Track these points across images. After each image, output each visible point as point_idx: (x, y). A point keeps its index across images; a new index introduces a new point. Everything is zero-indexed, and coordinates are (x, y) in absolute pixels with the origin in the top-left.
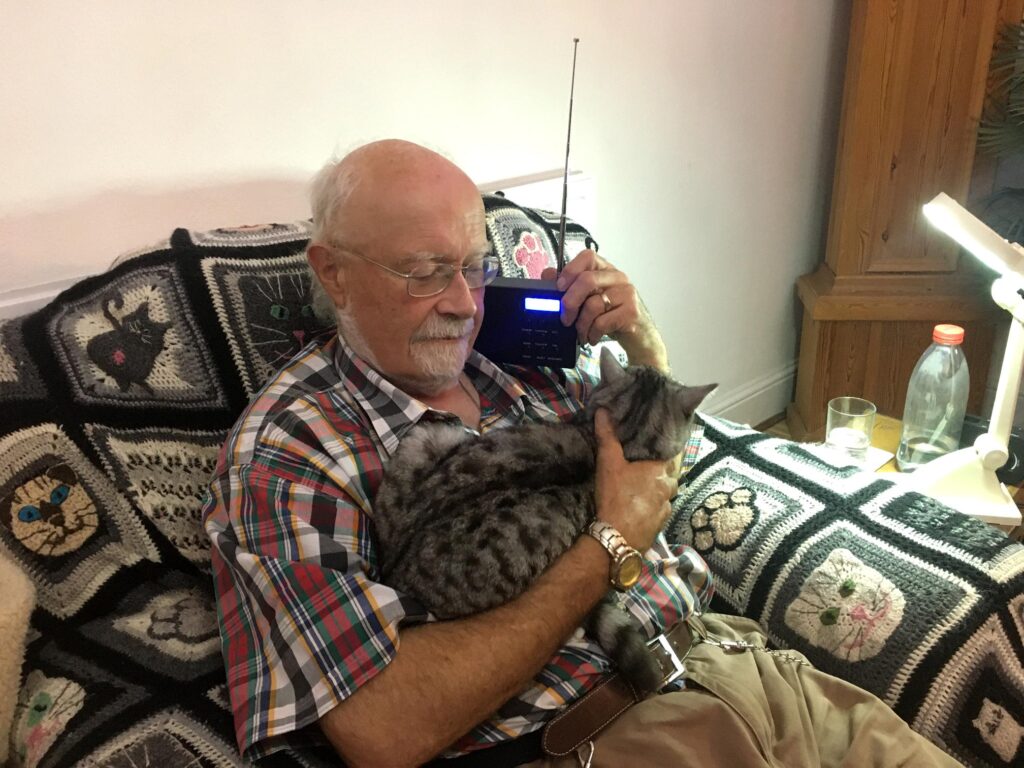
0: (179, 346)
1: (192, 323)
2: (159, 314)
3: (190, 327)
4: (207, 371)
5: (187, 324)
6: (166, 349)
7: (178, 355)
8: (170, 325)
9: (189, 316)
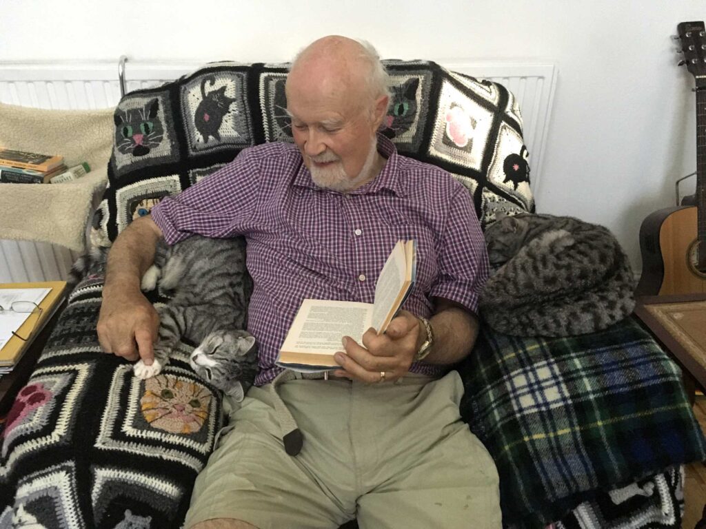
0: (237, 112)
1: (246, 102)
2: (230, 94)
3: (244, 104)
4: (248, 128)
5: (243, 101)
6: (229, 112)
7: (235, 117)
8: (234, 100)
9: (245, 98)
